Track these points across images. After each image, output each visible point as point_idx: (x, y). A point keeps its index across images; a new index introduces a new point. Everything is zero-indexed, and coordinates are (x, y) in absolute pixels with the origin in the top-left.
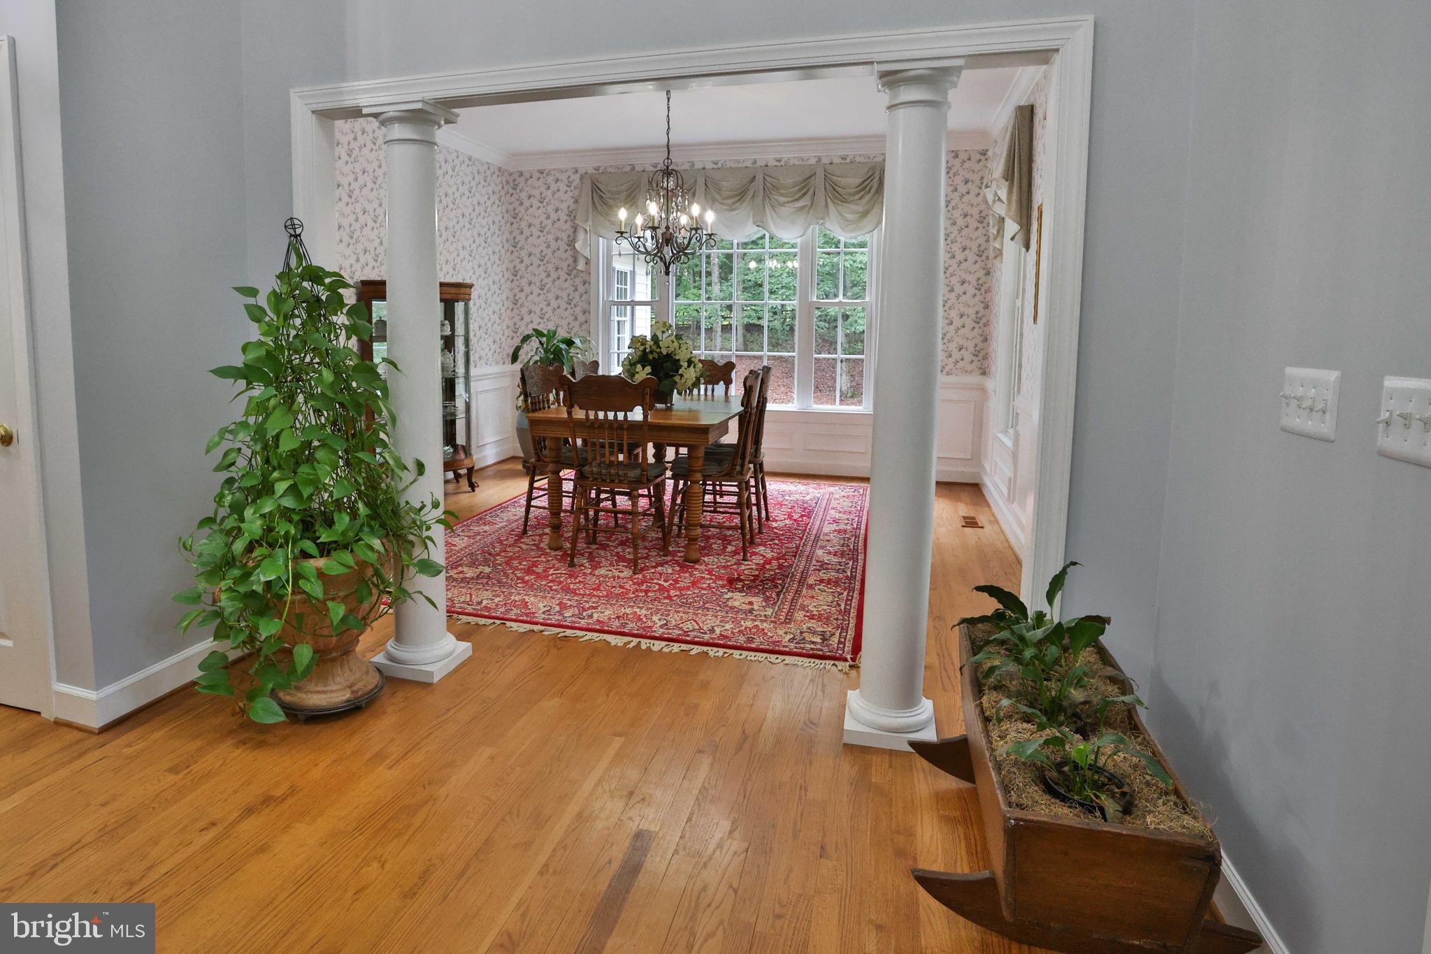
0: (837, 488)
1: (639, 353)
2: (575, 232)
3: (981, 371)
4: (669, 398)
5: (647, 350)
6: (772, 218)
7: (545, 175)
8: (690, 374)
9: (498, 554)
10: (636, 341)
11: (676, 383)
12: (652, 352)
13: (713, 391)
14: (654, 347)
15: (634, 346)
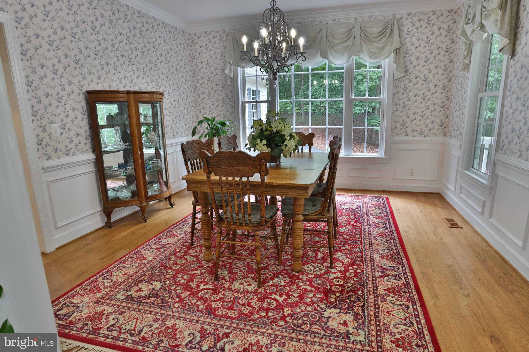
0: (368, 199)
1: (258, 131)
2: (225, 65)
3: (443, 134)
4: (278, 159)
5: (264, 129)
6: (331, 54)
7: (208, 34)
8: (291, 144)
9: (170, 268)
10: (257, 123)
11: (283, 150)
12: (266, 130)
13: (302, 149)
14: (268, 127)
15: (255, 127)
